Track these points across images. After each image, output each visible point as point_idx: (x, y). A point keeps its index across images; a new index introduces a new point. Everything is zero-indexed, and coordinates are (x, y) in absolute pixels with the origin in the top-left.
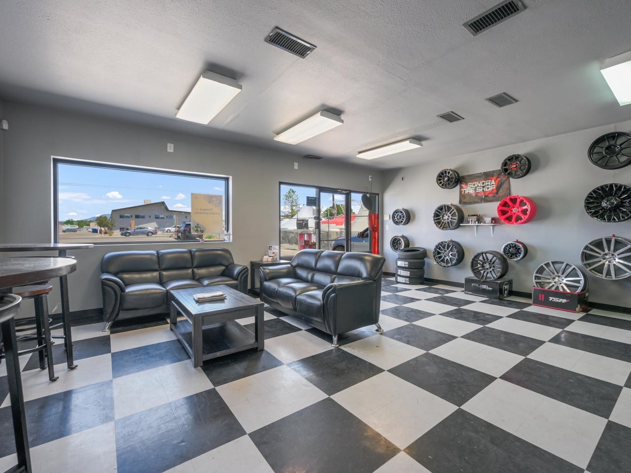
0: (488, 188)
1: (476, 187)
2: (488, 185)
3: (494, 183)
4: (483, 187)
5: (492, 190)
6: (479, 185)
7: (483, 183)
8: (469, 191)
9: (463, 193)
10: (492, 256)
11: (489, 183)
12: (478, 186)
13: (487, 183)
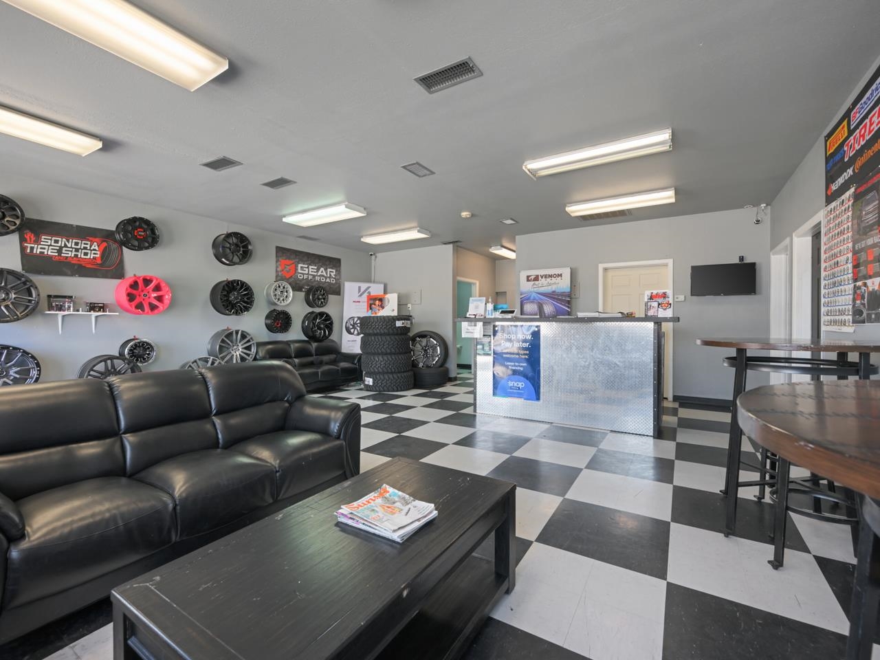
0: (86, 254)
1: (61, 248)
2: (85, 248)
3: (97, 248)
4: (77, 250)
5: (94, 258)
6: (69, 245)
7: (77, 244)
8: (45, 251)
9: (28, 251)
10: (103, 363)
11: (88, 246)
12: (66, 246)
13: (83, 245)
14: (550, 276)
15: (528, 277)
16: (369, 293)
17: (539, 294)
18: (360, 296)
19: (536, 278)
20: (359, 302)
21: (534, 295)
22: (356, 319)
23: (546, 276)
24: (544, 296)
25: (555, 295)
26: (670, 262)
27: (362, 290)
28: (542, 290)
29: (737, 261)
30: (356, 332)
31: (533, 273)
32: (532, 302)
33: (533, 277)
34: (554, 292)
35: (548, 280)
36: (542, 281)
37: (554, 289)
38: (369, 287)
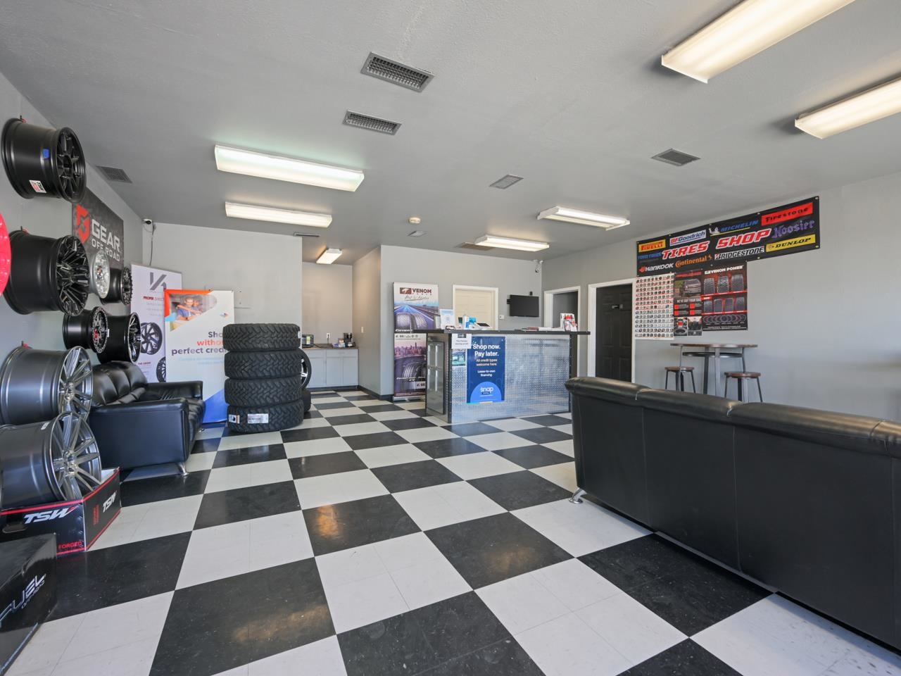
14: (422, 291)
15: (401, 289)
16: (164, 285)
17: (411, 306)
18: (153, 288)
19: (409, 292)
20: (152, 298)
21: (407, 307)
22: (149, 327)
23: (418, 291)
24: (417, 309)
25: (426, 309)
26: (496, 290)
27: (156, 280)
28: (415, 303)
29: (528, 295)
30: (149, 349)
31: (407, 286)
32: (405, 314)
33: (406, 290)
34: (424, 306)
35: (420, 294)
36: (414, 295)
37: (424, 303)
38: (163, 276)
